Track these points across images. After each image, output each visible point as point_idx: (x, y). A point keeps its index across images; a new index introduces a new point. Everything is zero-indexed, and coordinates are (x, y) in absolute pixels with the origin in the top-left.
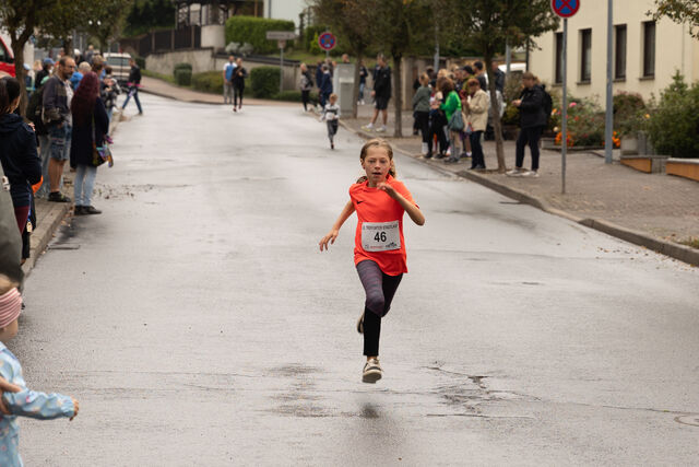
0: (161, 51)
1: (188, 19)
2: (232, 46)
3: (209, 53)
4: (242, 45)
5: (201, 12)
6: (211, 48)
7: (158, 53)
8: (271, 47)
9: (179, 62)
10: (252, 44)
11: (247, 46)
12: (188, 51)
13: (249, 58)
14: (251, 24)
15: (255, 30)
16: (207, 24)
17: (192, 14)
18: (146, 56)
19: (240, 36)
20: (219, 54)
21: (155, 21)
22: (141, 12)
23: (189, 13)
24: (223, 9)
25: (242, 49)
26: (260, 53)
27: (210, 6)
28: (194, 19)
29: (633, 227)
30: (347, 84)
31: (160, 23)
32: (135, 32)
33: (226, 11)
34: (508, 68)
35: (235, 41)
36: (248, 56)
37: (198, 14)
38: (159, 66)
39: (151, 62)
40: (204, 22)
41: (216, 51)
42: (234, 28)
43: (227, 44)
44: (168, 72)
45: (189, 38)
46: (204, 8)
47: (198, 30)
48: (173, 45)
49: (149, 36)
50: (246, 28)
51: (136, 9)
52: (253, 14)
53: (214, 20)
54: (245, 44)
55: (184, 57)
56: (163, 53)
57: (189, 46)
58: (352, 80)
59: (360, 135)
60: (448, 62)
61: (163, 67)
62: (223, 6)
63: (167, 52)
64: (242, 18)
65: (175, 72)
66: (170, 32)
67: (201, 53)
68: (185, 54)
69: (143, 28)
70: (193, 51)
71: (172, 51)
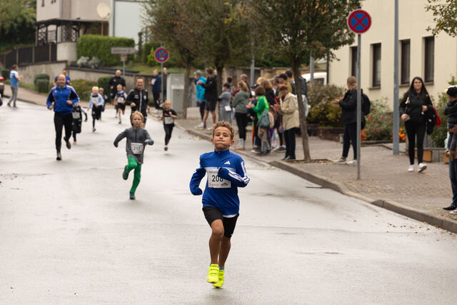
0: (23, 64)
1: (46, 37)
2: (83, 60)
3: (63, 66)
4: (91, 59)
5: (57, 31)
6: (65, 62)
7: (21, 66)
8: (115, 61)
9: (38, 73)
10: (99, 57)
11: (95, 60)
12: (45, 64)
13: (97, 69)
14: (98, 41)
15: (102, 46)
16: (62, 42)
17: (49, 33)
19: (89, 51)
20: (72, 66)
21: (18, 39)
22: (7, 32)
23: (46, 33)
24: (75, 29)
25: (91, 62)
26: (106, 65)
27: (64, 27)
28: (51, 38)
29: (418, 207)
30: (178, 90)
31: (23, 41)
32: (3, 49)
33: (77, 31)
34: (312, 76)
35: (85, 56)
36: (96, 68)
37: (54, 32)
40: (59, 40)
41: (69, 64)
42: (85, 44)
43: (78, 58)
44: (30, 82)
45: (47, 54)
46: (59, 28)
47: (54, 46)
48: (33, 60)
49: (14, 52)
50: (94, 45)
52: (100, 34)
53: (68, 39)
54: (94, 58)
55: (43, 69)
56: (26, 66)
57: (48, 60)
58: (182, 87)
59: (189, 132)
60: (262, 72)
61: (25, 77)
62: (75, 27)
63: (28, 66)
64: (90, 36)
65: (35, 82)
66: (31, 48)
67: (56, 65)
68: (43, 66)
69: (9, 46)
70: (50, 63)
71: (32, 65)
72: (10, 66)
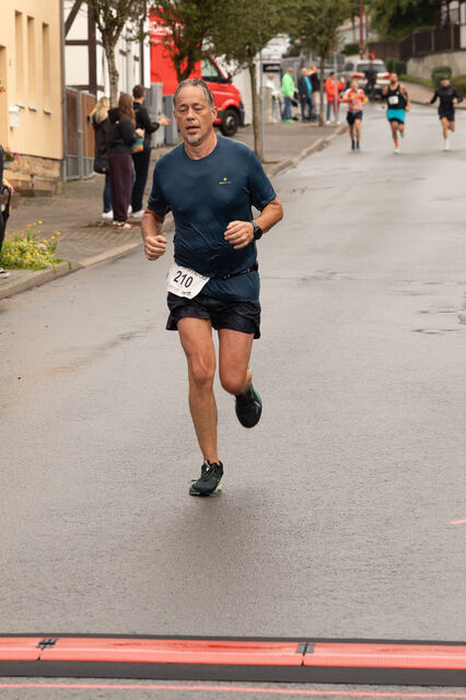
0: (421, 53)
1: (448, 18)
5: (459, 10)
7: (419, 56)
9: (438, 65)
12: (448, 52)
17: (451, 14)
18: (407, 61)
21: (419, 20)
22: (404, 12)
23: (448, 11)
28: (454, 17)
31: (426, 21)
32: (400, 33)
37: (456, 12)
38: (420, 69)
39: (412, 66)
40: (463, 21)
44: (427, 76)
45: (448, 39)
46: (463, 6)
47: (457, 30)
48: (433, 48)
49: (411, 38)
51: (399, 9)
55: (444, 59)
56: (424, 56)
57: (450, 47)
61: (424, 71)
63: (427, 55)
65: (433, 77)
66: (429, 33)
67: (461, 54)
68: (445, 56)
69: (407, 29)
70: (453, 51)
71: (432, 54)
72: (406, 56)
